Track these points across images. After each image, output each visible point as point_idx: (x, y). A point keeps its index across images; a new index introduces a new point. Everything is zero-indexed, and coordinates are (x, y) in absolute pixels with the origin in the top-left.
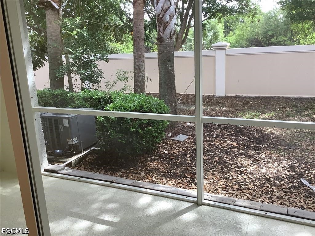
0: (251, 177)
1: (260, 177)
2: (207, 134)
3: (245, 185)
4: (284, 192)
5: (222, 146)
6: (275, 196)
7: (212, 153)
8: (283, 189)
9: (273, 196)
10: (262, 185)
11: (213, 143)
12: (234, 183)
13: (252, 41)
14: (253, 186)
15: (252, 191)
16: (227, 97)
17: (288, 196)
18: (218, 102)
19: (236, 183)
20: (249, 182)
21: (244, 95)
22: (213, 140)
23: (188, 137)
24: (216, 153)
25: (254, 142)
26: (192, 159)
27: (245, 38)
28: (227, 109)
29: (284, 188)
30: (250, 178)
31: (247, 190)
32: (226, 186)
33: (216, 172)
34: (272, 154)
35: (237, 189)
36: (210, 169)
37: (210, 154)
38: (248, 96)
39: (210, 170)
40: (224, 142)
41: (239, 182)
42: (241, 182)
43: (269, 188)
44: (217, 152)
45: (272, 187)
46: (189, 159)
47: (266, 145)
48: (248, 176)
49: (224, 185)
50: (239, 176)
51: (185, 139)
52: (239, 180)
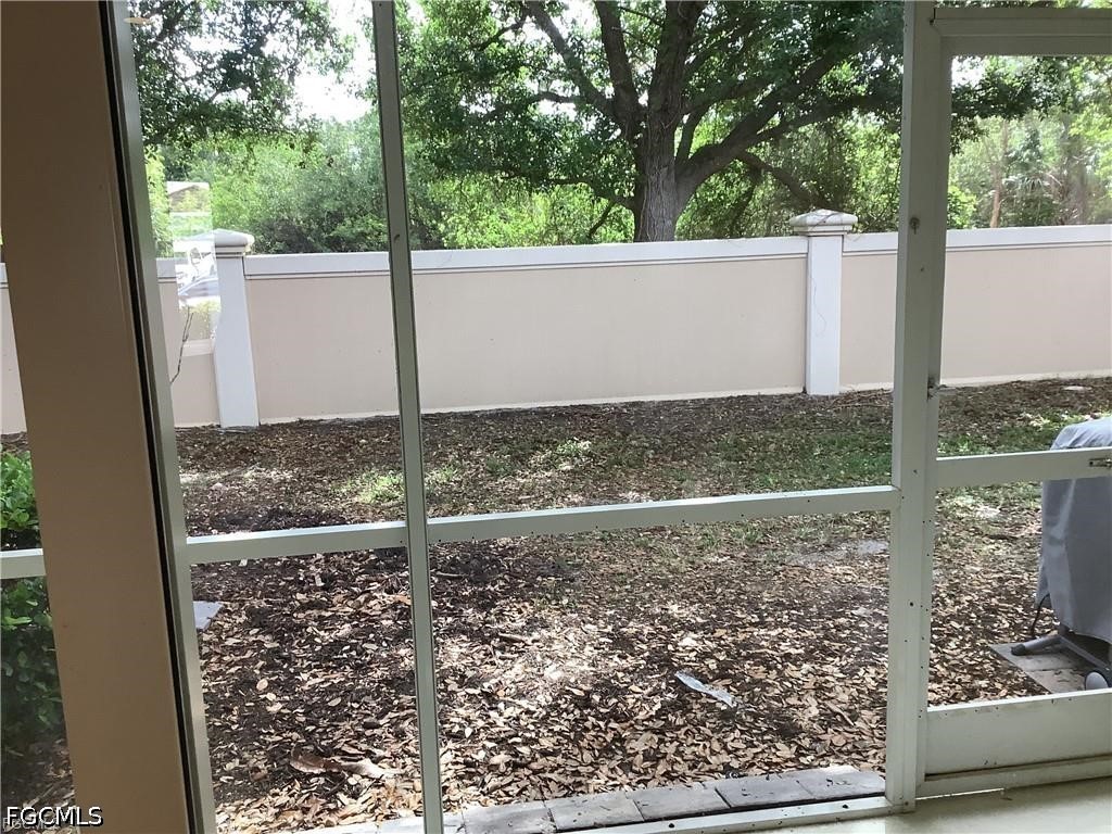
0: (533, 708)
1: (555, 699)
2: (287, 581)
3: (528, 742)
4: (654, 731)
5: (367, 615)
6: (637, 753)
7: (351, 650)
8: (645, 723)
9: (630, 755)
10: (579, 727)
11: (330, 614)
12: (490, 745)
13: (272, 229)
14: (554, 740)
15: (560, 760)
16: (266, 430)
17: (671, 742)
18: (244, 451)
19: (493, 744)
20: (531, 727)
21: (329, 417)
22: (324, 599)
23: (218, 605)
24: (365, 649)
25: (460, 578)
26: (285, 692)
27: (245, 217)
28: (288, 475)
29: (647, 720)
30: (528, 712)
31: (541, 762)
32: (467, 764)
33: (407, 722)
34: (540, 609)
35: (507, 764)
36: (378, 718)
37: (345, 655)
38: (341, 420)
39: (381, 722)
40: (367, 601)
41: (502, 735)
42: (511, 737)
43: (601, 730)
44: (365, 641)
45: (610, 725)
46: (271, 696)
47: (502, 583)
48: (520, 706)
49: (457, 763)
50: (492, 713)
51: (212, 615)
52: (497, 729)
